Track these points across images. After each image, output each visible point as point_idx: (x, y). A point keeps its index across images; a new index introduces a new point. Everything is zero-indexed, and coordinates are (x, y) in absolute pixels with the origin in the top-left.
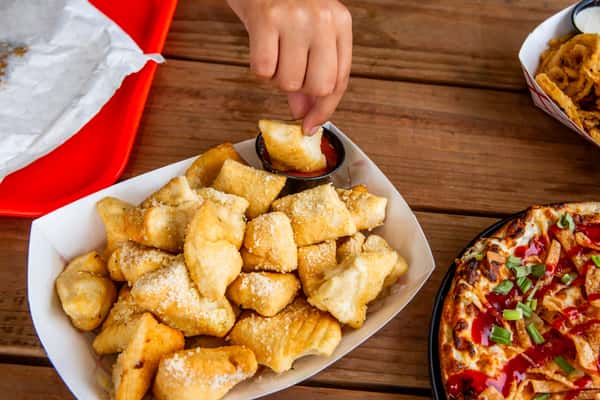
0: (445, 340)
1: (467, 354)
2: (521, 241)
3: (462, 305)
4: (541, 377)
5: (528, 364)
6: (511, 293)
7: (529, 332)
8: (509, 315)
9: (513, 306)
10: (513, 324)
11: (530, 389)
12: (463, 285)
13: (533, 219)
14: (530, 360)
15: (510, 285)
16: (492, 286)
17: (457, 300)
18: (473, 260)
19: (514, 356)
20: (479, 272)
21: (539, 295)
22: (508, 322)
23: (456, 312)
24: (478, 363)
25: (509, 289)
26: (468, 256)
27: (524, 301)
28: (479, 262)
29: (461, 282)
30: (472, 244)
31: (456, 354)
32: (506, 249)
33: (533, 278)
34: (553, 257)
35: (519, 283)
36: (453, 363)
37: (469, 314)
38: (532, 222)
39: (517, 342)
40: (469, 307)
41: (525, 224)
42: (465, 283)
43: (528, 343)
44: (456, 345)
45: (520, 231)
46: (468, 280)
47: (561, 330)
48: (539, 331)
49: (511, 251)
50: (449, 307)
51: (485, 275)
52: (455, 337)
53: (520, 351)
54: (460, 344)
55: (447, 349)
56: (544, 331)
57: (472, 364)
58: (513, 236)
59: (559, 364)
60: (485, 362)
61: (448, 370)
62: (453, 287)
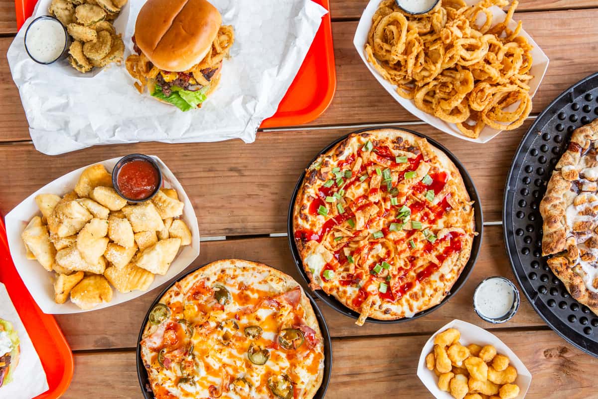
0: (296, 213)
1: (305, 221)
2: (342, 158)
3: (306, 196)
4: (338, 231)
5: (334, 223)
6: (332, 187)
7: (337, 208)
8: (329, 199)
9: (332, 194)
10: (330, 204)
11: (333, 235)
12: (307, 186)
13: (350, 145)
14: (336, 222)
15: (332, 182)
16: (323, 183)
17: (303, 193)
18: (314, 170)
19: (328, 220)
20: (316, 178)
21: (346, 188)
22: (328, 203)
23: (302, 199)
24: (310, 225)
25: (331, 185)
26: (312, 167)
27: (338, 191)
28: (317, 171)
29: (306, 184)
30: (316, 159)
31: (300, 221)
32: (333, 163)
33: (345, 179)
34: (357, 167)
35: (337, 181)
36: (298, 225)
37: (308, 201)
38: (349, 147)
39: (331, 212)
40: (309, 197)
41: (344, 149)
42: (308, 185)
43: (336, 213)
44: (301, 217)
45: (341, 153)
46: (310, 183)
47: (352, 209)
48: (343, 206)
49: (336, 163)
50: (299, 196)
51: (320, 179)
52: (300, 212)
53: (331, 217)
54: (303, 216)
55: (296, 218)
56: (345, 206)
57: (307, 226)
58: (337, 155)
59: (350, 224)
60: (313, 225)
61: (296, 228)
62: (302, 186)
